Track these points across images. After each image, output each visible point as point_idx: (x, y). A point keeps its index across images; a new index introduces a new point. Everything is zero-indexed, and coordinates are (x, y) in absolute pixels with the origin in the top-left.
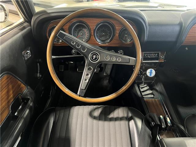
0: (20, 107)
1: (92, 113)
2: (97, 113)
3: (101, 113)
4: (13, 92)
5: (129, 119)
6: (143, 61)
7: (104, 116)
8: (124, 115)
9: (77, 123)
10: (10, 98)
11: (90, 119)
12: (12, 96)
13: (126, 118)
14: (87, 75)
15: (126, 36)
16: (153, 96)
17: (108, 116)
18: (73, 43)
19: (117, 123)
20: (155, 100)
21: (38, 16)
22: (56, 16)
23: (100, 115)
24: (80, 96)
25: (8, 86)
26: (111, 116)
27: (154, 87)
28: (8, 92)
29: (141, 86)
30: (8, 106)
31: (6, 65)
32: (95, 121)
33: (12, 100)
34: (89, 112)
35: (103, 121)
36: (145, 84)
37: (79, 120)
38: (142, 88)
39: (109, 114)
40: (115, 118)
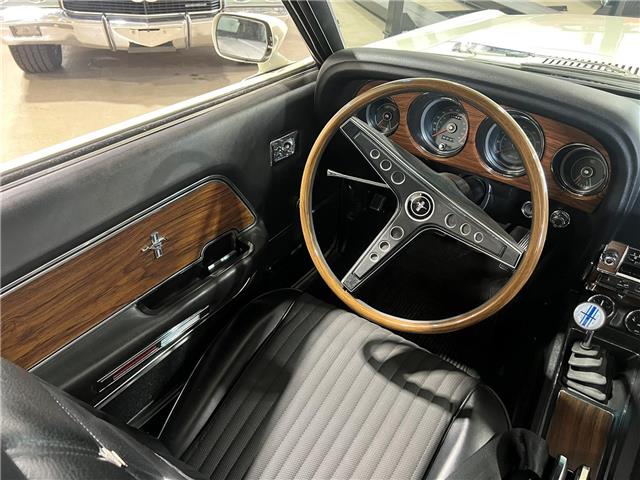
0: (226, 258)
1: (373, 347)
2: (383, 353)
3: (394, 359)
4: (220, 222)
5: (458, 412)
6: (618, 274)
7: (397, 370)
8: (452, 393)
9: (324, 351)
10: (209, 230)
11: (358, 358)
12: (214, 228)
13: (452, 404)
14: (383, 245)
15: (587, 172)
16: (602, 396)
17: (406, 375)
18: (375, 154)
19: (419, 402)
20: (596, 411)
21: (337, 62)
22: (372, 72)
23: (387, 361)
24: (345, 289)
25: (213, 206)
26: (415, 378)
27: (628, 374)
28: (209, 217)
29: (576, 349)
30: (201, 246)
31: (219, 163)
32: (367, 369)
33: (213, 236)
34: (368, 340)
35: (386, 379)
36: (592, 349)
37: (334, 347)
38: (577, 355)
39: (413, 372)
40: (421, 389)
